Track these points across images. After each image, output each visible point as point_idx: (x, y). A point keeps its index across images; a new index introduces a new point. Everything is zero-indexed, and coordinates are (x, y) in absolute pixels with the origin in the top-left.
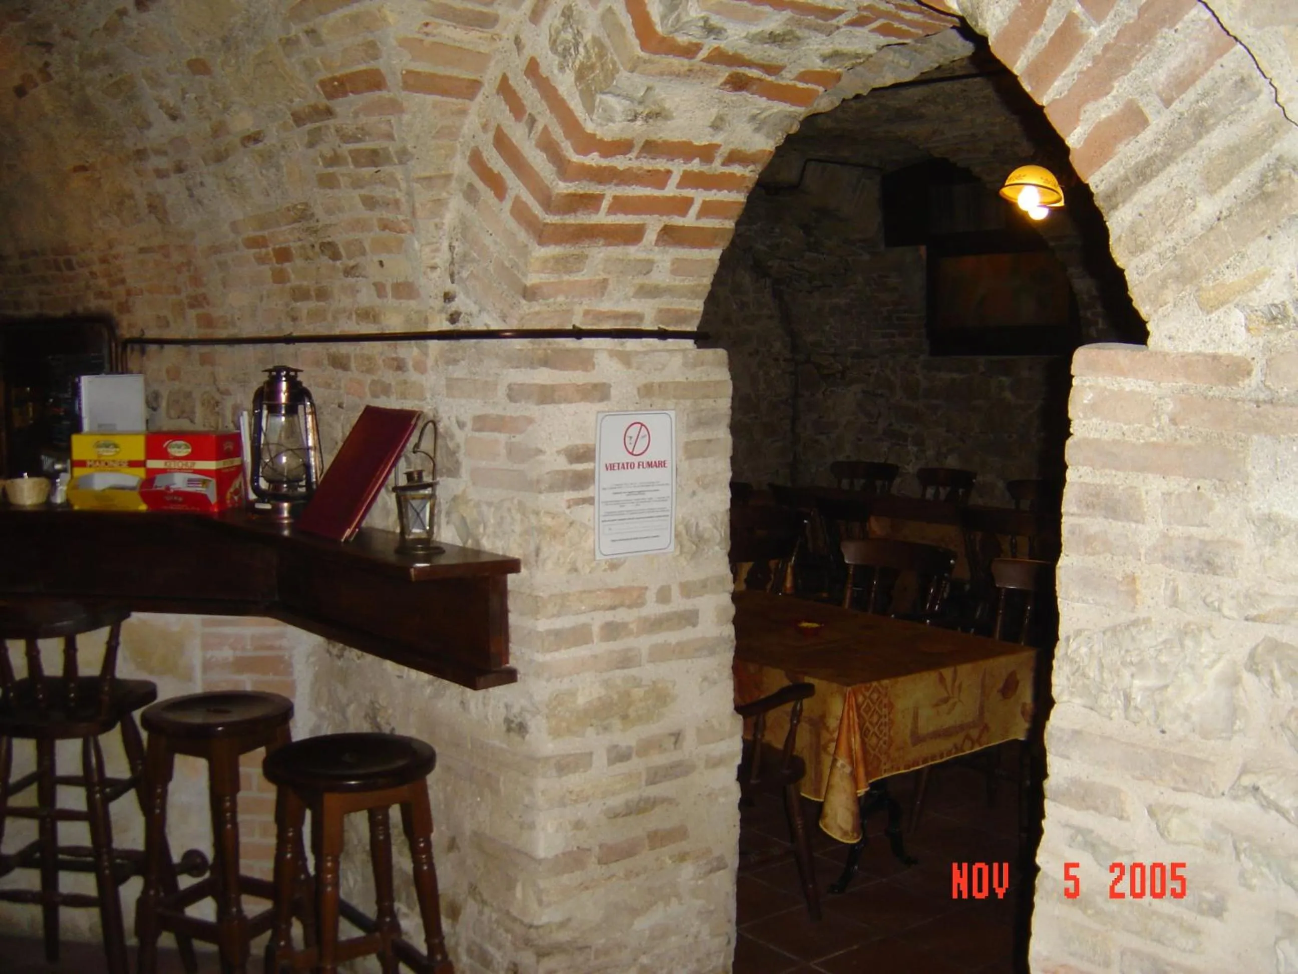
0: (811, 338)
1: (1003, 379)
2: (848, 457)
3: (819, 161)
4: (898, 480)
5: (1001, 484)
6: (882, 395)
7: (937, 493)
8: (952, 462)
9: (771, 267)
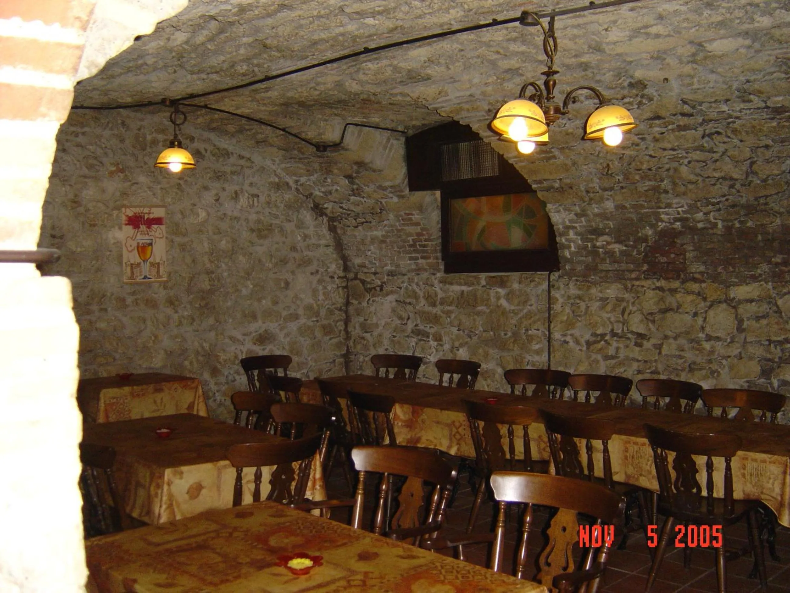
0: (357, 261)
1: (500, 290)
2: (386, 350)
3: (357, 125)
4: (422, 367)
5: (500, 371)
6: (410, 304)
7: (451, 379)
8: (463, 354)
9: (327, 208)
